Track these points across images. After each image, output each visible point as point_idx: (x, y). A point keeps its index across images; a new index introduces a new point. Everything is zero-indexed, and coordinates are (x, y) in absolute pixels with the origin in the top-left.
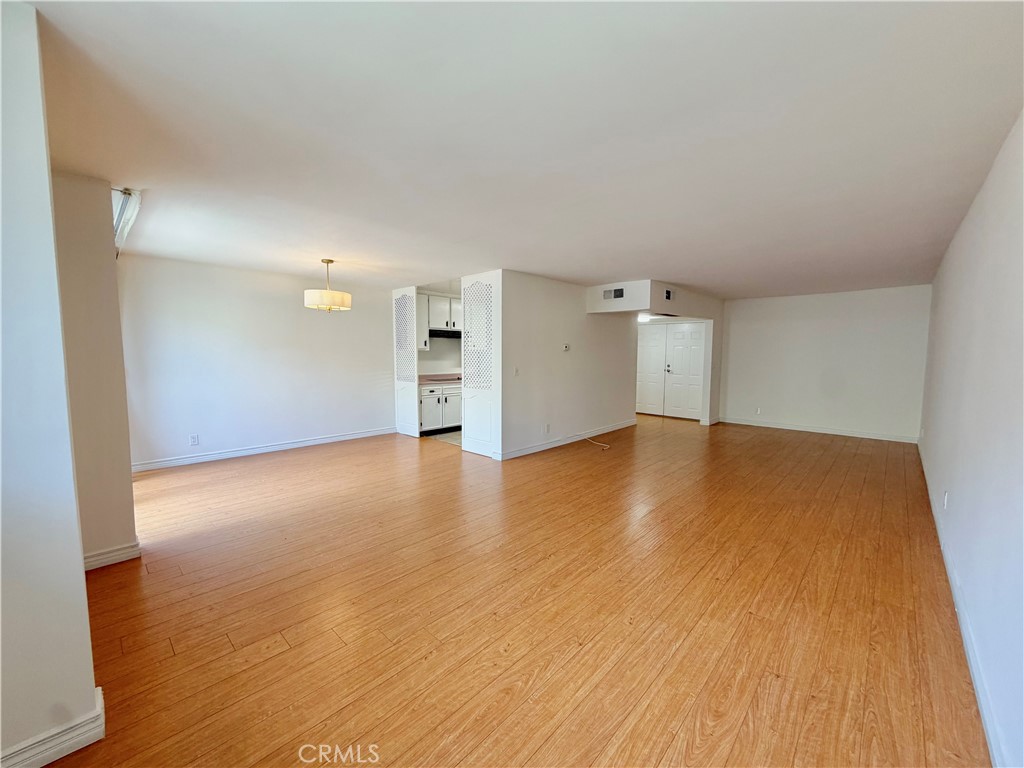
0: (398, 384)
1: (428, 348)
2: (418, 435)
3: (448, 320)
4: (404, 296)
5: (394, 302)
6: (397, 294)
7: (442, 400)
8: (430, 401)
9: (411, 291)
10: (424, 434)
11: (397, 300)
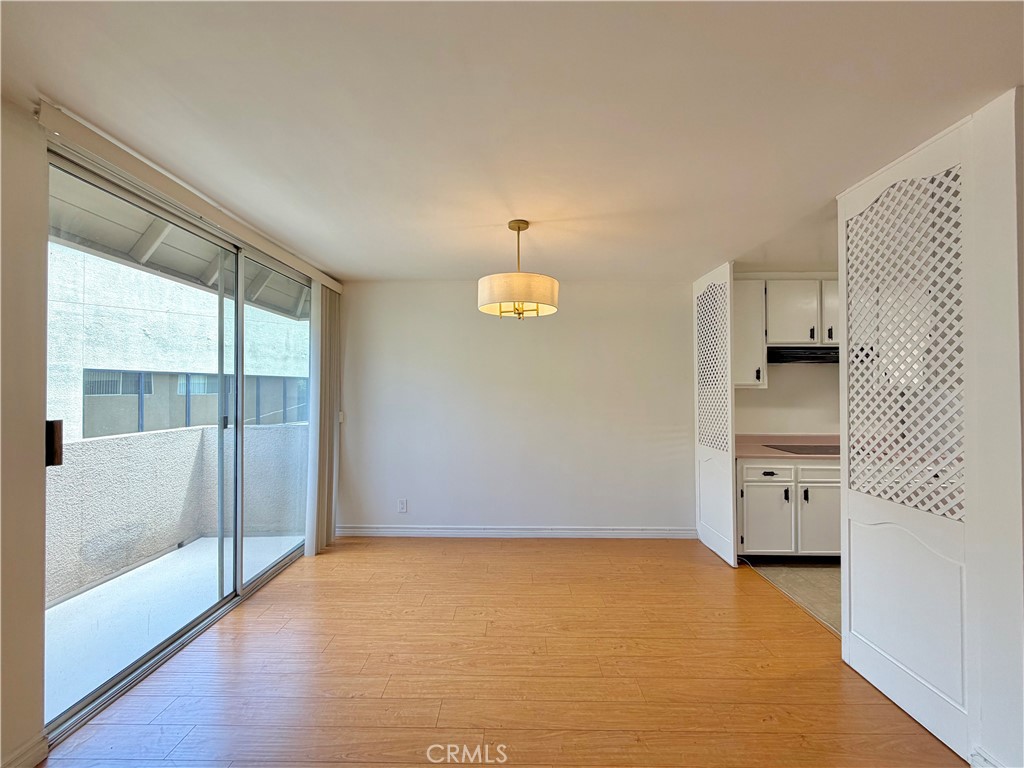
0: (702, 451)
1: (764, 383)
2: (732, 561)
3: (815, 324)
4: (712, 287)
5: (695, 301)
6: (699, 287)
7: (797, 494)
8: (767, 494)
9: (722, 274)
10: (746, 560)
11: (702, 298)
